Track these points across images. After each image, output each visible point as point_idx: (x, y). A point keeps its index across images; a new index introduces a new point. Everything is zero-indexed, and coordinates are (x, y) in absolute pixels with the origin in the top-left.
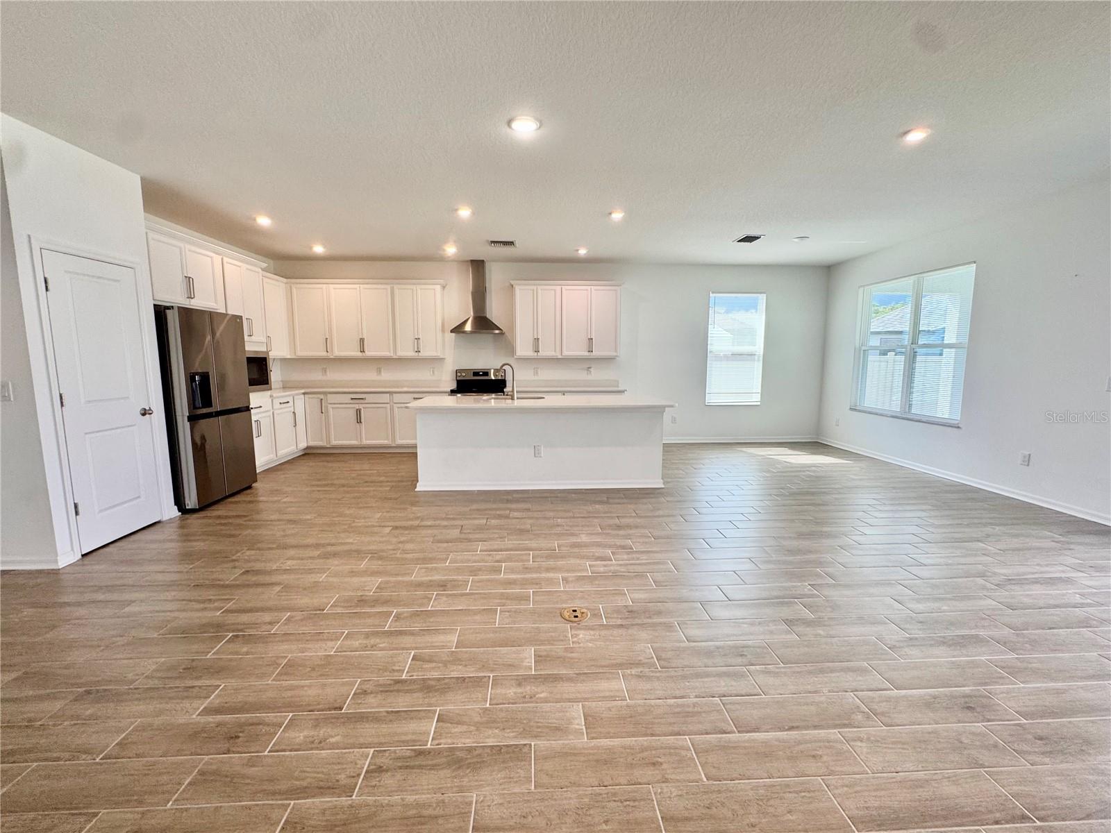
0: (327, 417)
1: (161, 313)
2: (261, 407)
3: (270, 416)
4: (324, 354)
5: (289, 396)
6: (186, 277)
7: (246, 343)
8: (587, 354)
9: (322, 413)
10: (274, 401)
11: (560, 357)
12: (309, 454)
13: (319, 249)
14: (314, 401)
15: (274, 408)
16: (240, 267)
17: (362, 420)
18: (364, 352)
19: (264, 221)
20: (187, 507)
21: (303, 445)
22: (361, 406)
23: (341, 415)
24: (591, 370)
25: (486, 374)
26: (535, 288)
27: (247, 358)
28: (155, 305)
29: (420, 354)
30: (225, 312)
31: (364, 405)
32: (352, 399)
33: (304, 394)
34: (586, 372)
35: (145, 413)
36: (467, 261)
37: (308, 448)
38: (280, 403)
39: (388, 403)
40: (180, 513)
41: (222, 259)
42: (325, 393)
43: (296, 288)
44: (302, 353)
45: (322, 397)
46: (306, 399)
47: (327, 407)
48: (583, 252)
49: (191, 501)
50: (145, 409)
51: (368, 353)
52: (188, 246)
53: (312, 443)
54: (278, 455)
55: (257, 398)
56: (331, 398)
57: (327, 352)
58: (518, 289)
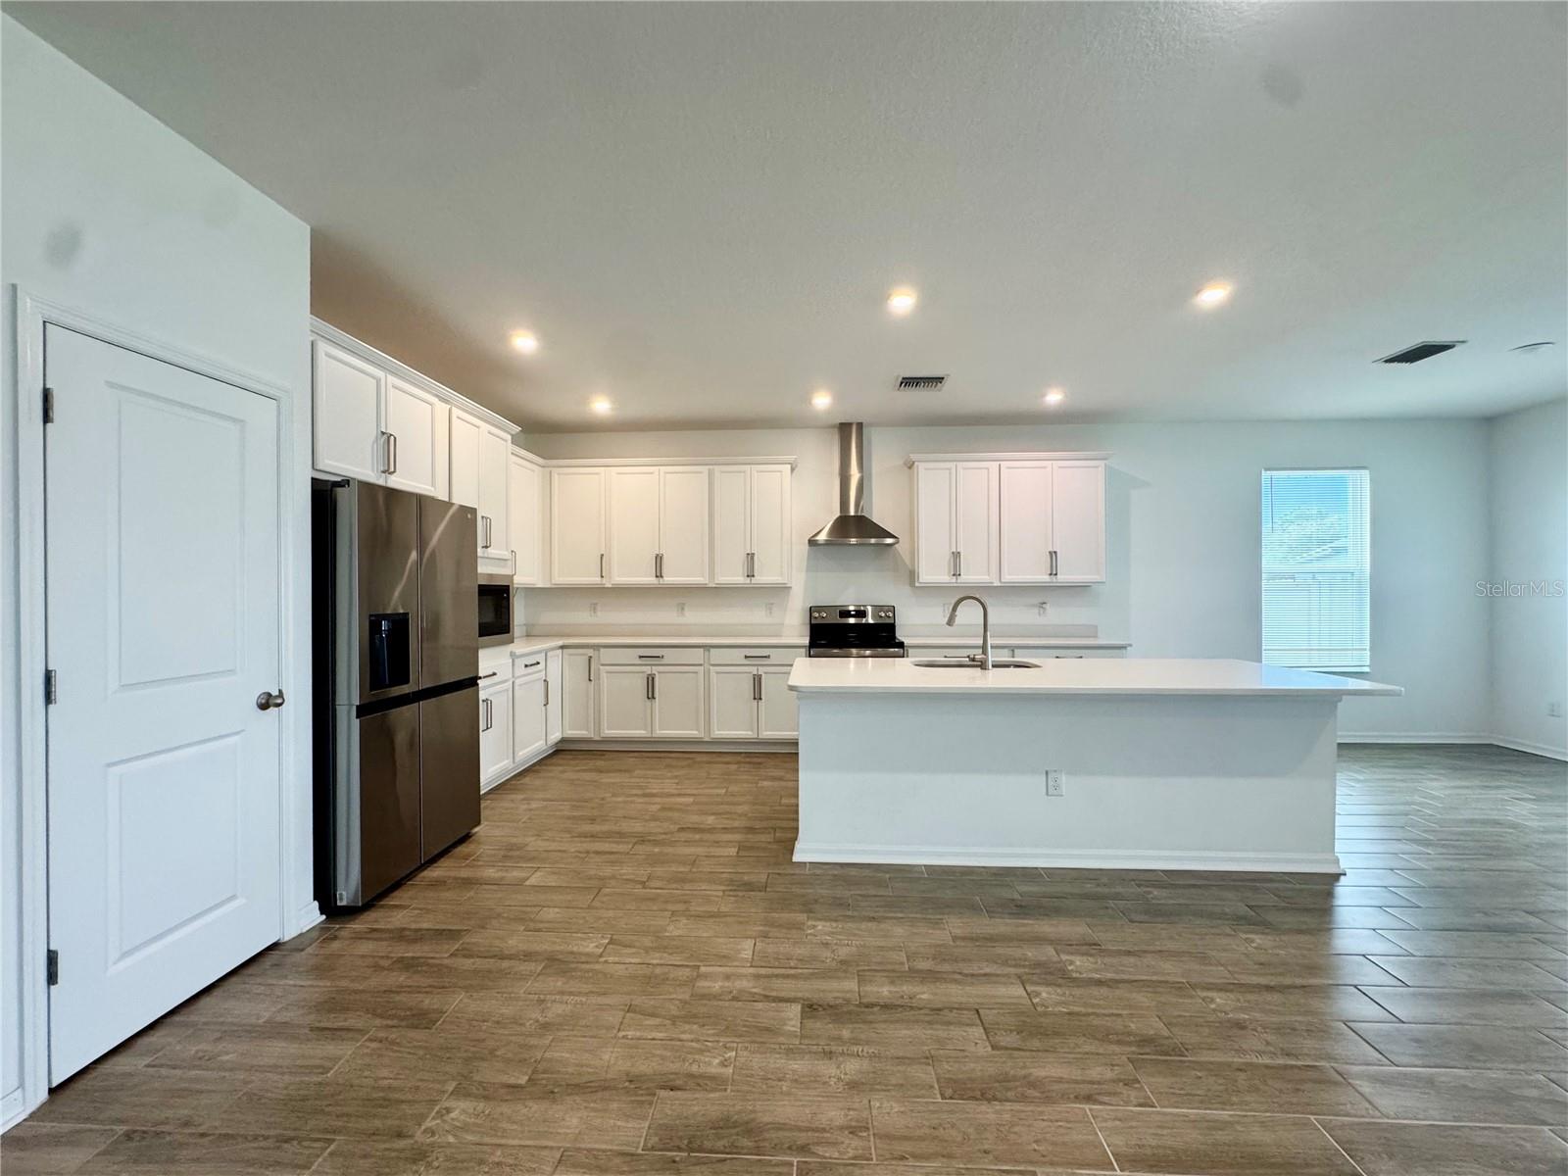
0: (598, 691)
1: (324, 497)
2: (494, 674)
3: (507, 690)
4: (597, 580)
5: (539, 652)
6: (383, 433)
7: (479, 560)
8: (1046, 578)
9: (590, 680)
10: (516, 660)
11: (997, 583)
12: (563, 751)
13: (601, 406)
14: (579, 659)
15: (516, 675)
16: (478, 427)
17: (657, 695)
18: (662, 577)
19: (524, 342)
20: (339, 904)
21: (555, 736)
22: (655, 670)
23: (621, 685)
24: (1047, 606)
25: (861, 614)
26: (952, 465)
27: (479, 586)
28: (313, 479)
29: (754, 580)
30: (447, 499)
31: (661, 668)
32: (641, 657)
33: (562, 647)
34: (1036, 610)
35: (267, 703)
36: (833, 427)
37: (563, 741)
38: (526, 666)
39: (701, 665)
40: (324, 917)
41: (450, 411)
42: (597, 647)
43: (559, 474)
44: (562, 579)
45: (590, 652)
46: (566, 656)
47: (599, 669)
48: (1054, 398)
49: (347, 891)
50: (269, 695)
51: (669, 579)
52: (391, 379)
53: (571, 733)
54: (517, 759)
55: (492, 660)
56: (606, 655)
57: (602, 577)
58: (921, 467)
